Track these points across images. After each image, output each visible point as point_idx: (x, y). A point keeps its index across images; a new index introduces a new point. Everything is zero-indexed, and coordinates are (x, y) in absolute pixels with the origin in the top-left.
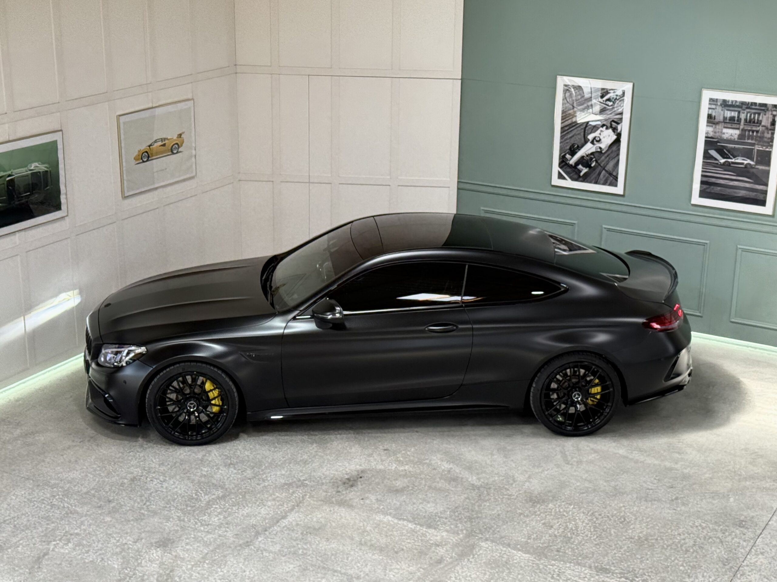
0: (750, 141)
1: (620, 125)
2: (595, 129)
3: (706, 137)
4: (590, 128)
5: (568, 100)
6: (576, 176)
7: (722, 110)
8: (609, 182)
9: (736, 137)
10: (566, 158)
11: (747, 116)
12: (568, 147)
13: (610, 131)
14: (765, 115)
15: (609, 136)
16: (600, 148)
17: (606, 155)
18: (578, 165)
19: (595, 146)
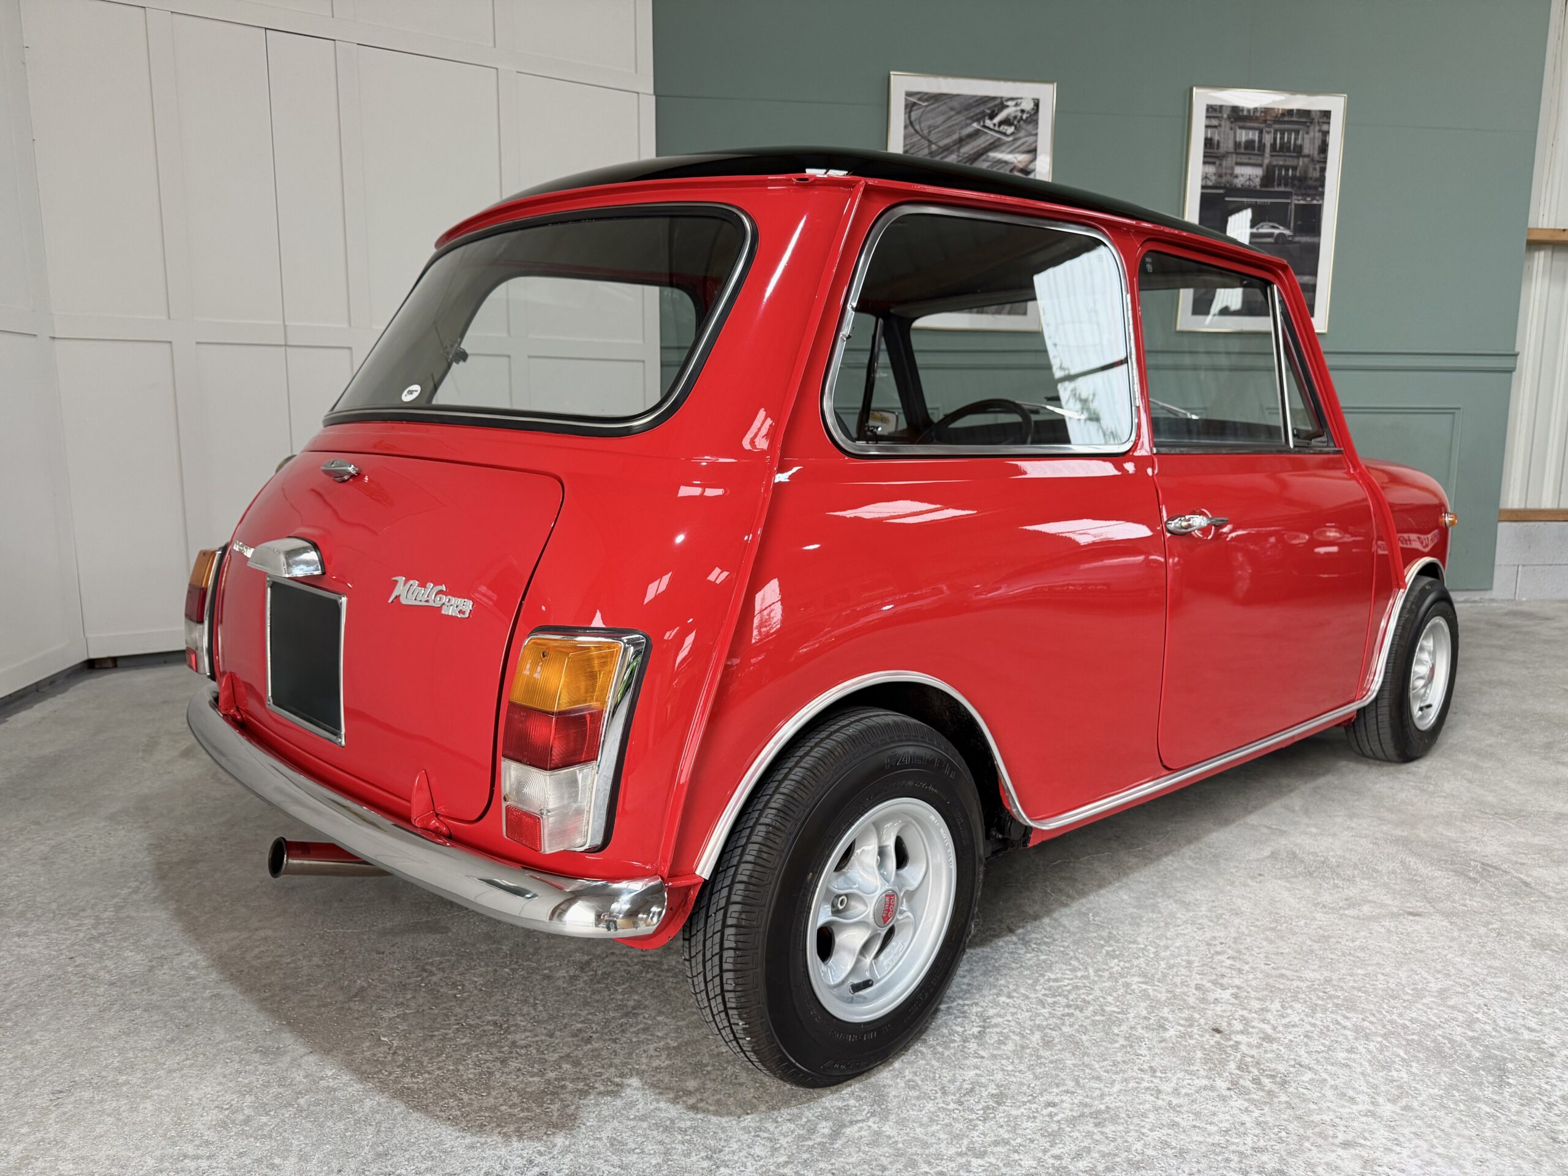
0: (1282, 189)
3: (1203, 187)
5: (917, 127)
7: (1231, 129)
9: (1258, 181)
11: (1275, 139)
14: (1307, 133)
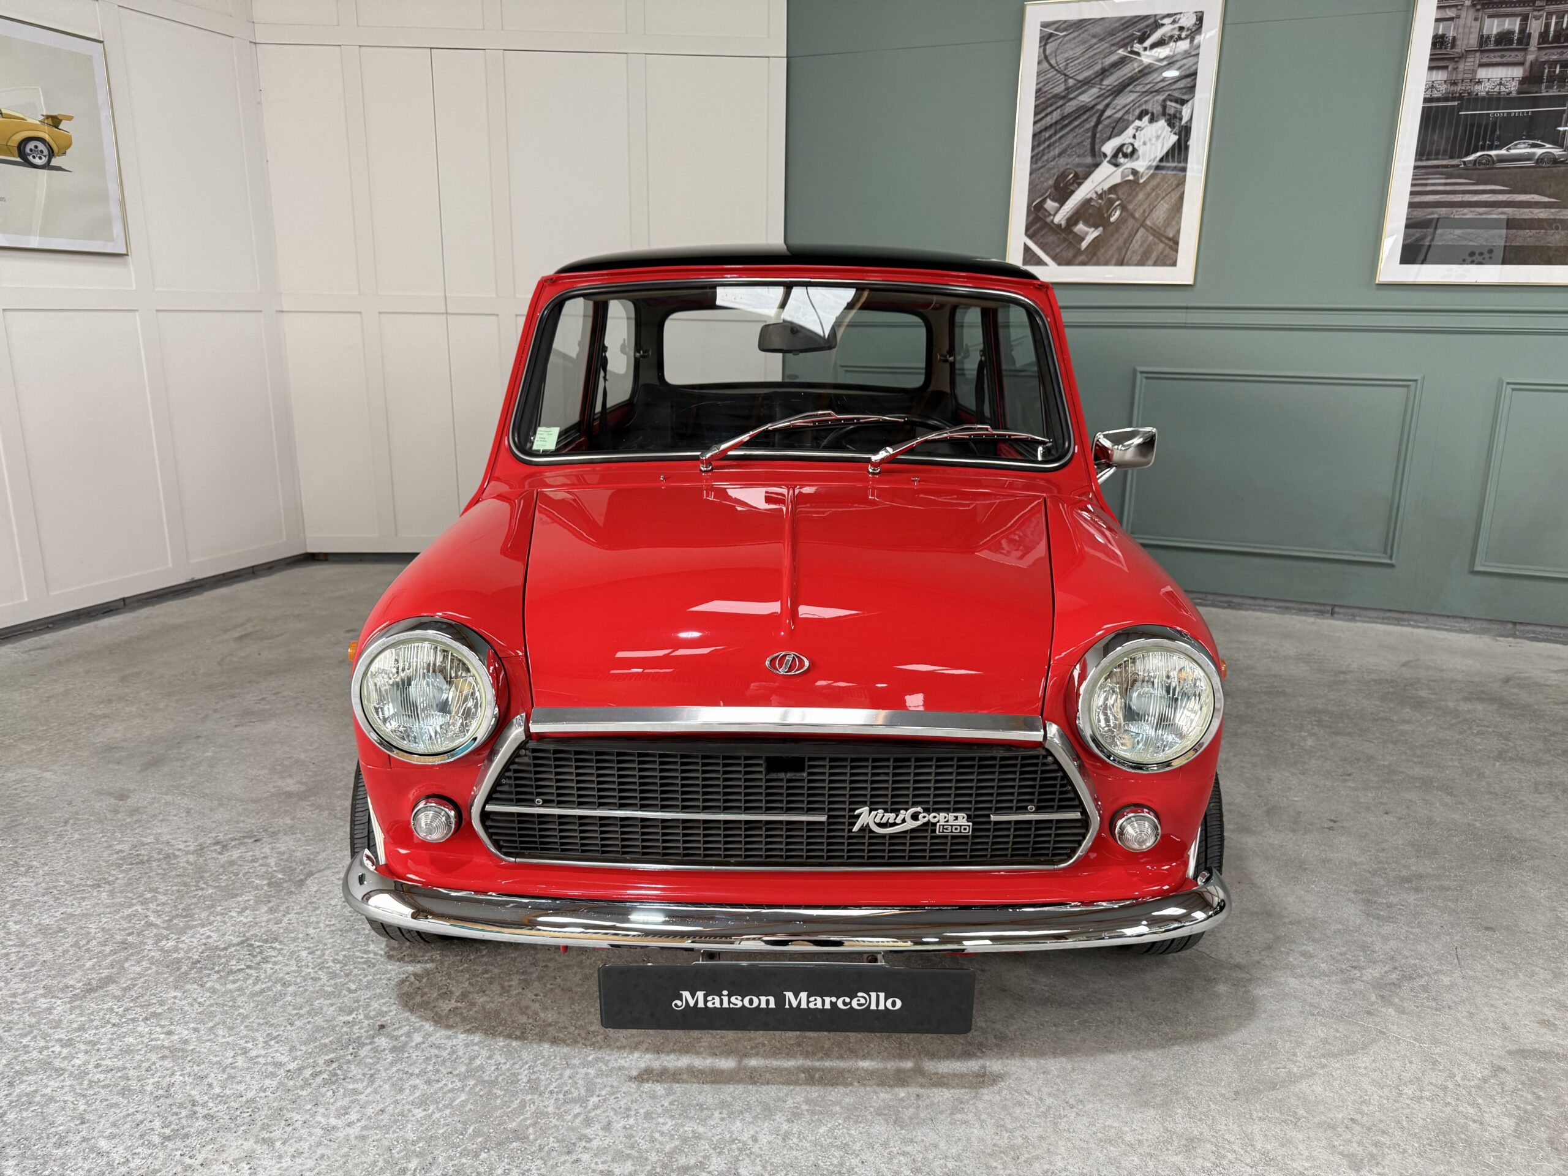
0: (1554, 92)
1: (1190, 103)
2: (1120, 125)
3: (1426, 100)
4: (1107, 126)
5: (1053, 62)
6: (1070, 253)
7: (1476, 19)
8: (1154, 255)
9: (1513, 87)
10: (1046, 210)
11: (1547, 26)
12: (1051, 182)
13: (1162, 123)
15: (1158, 137)
16: (1135, 172)
17: (1148, 188)
18: (1076, 223)
19: (1121, 169)
